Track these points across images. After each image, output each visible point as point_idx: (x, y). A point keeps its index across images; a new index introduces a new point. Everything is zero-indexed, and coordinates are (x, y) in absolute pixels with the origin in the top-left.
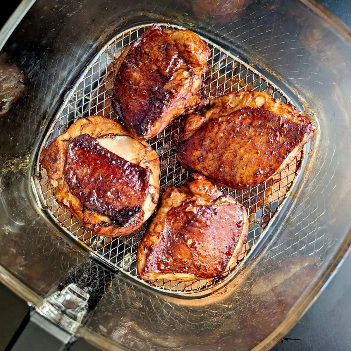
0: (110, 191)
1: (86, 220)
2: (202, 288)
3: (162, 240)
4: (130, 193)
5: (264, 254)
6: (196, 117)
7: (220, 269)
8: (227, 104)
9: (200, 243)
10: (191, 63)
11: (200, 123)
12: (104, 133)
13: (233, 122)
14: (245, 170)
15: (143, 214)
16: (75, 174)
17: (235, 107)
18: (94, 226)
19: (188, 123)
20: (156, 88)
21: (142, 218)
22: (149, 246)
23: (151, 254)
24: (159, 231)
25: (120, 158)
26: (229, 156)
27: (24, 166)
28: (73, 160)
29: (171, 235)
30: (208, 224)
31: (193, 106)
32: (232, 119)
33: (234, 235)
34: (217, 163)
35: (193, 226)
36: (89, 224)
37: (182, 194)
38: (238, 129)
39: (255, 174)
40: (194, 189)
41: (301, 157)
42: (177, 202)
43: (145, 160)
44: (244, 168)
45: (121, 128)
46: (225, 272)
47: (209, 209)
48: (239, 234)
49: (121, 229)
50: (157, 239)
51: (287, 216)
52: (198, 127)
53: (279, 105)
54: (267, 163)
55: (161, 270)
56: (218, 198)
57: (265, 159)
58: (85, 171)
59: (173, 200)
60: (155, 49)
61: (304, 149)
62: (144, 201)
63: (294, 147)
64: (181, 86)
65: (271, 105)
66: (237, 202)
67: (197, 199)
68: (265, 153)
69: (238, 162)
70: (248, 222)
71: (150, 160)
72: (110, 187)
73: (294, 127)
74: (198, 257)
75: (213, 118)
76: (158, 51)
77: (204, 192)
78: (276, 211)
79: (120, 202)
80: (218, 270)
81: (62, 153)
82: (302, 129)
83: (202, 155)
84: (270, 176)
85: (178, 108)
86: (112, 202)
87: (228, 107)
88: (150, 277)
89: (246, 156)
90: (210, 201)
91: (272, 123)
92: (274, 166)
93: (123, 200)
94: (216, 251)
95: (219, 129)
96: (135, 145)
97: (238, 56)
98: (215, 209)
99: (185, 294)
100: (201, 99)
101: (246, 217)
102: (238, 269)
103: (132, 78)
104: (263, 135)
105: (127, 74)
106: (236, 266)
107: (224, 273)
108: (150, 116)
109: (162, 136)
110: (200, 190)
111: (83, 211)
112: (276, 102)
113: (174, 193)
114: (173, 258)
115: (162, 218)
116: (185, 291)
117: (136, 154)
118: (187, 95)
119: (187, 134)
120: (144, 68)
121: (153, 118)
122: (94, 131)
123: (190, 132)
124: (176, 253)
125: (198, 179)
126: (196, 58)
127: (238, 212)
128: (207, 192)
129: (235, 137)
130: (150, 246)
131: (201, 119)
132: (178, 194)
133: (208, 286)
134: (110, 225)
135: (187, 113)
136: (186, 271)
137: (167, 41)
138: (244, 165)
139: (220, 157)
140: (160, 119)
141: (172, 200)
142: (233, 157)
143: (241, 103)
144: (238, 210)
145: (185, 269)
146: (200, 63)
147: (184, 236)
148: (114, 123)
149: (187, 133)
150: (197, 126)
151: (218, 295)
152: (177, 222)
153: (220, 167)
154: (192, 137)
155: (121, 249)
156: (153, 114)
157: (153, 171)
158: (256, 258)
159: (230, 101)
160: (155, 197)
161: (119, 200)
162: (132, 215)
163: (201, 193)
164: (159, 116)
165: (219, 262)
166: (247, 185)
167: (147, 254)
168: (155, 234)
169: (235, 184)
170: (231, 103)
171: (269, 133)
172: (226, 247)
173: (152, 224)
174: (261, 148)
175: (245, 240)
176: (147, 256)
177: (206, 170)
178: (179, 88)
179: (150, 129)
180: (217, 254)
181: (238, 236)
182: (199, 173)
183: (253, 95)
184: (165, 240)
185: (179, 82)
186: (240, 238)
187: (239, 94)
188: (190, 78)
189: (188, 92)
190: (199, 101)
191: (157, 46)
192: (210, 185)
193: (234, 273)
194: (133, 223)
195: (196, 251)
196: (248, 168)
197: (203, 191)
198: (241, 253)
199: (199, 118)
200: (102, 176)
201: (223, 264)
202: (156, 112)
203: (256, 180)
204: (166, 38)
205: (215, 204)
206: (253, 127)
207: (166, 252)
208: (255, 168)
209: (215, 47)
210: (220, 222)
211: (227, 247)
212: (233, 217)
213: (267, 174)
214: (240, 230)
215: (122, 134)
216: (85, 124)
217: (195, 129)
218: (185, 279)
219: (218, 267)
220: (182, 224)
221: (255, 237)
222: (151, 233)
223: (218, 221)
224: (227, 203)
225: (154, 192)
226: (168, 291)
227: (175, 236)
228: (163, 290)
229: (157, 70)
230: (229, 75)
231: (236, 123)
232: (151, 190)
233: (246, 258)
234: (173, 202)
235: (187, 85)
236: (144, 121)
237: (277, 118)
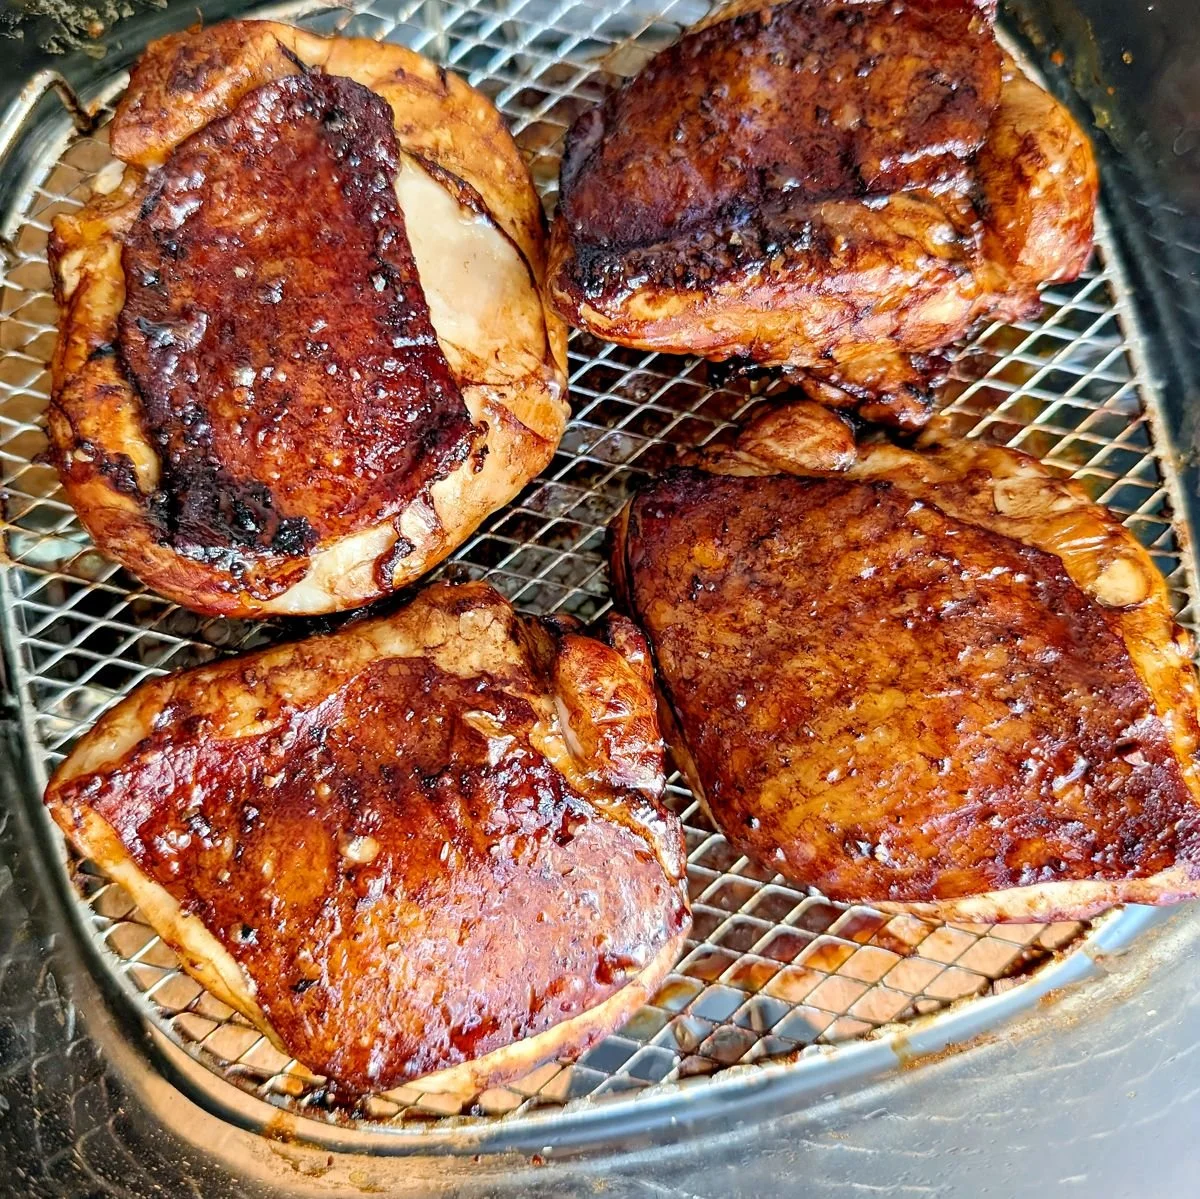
0: (258, 370)
1: (77, 396)
2: (243, 1075)
3: (264, 740)
4: (326, 450)
5: (595, 1176)
6: (832, 424)
7: (373, 1068)
8: (990, 482)
9: (398, 892)
10: (991, 225)
11: (825, 458)
12: (452, 163)
13: (956, 563)
14: (825, 785)
15: (298, 576)
16: (204, 194)
17: (1011, 520)
18: (78, 442)
19: (783, 421)
20: (790, 184)
21: (275, 589)
22: (195, 712)
23: (169, 749)
24: (287, 695)
25: (420, 292)
26: (818, 677)
27: (67, 25)
28: (246, 135)
29: (315, 755)
30: (494, 850)
31: (856, 382)
32: (962, 549)
33: (554, 990)
34: (746, 662)
35: (437, 800)
36: (69, 418)
37: (511, 645)
38: (949, 606)
39: (851, 836)
40: (574, 666)
41: (1063, 946)
42: (465, 653)
43: (502, 395)
44: (834, 775)
45: (527, 214)
46: (387, 1100)
47: (558, 798)
48: (574, 1007)
49: (155, 546)
50: (249, 719)
51: (811, 1114)
52: (802, 466)
53: (1176, 663)
54: (935, 835)
55: (149, 845)
56: (628, 791)
57: (942, 812)
58: (248, 217)
59: (459, 634)
60: (910, 64)
61: (1101, 926)
62: (346, 531)
63: (1094, 872)
64: (888, 257)
65: (1150, 636)
66: (680, 877)
67: (547, 719)
68: (965, 792)
69: (830, 728)
70: (650, 993)
71: (520, 418)
72: (277, 356)
73: (1162, 795)
74: (338, 939)
75: (890, 484)
76: (912, 81)
77: (597, 714)
78: (792, 1054)
79: (256, 450)
80: (365, 1063)
81: (237, 78)
82: (1189, 833)
83: (722, 581)
84: (899, 899)
85: (799, 325)
86: (229, 421)
87: (982, 497)
88: (84, 831)
89: (880, 734)
90: (590, 775)
91: (1095, 703)
92: (947, 872)
93: (276, 452)
94: (427, 983)
95: (881, 539)
96: (516, 312)
97: (1160, 385)
98: (582, 819)
99: (163, 1033)
100: (907, 386)
101: (662, 969)
102: (442, 1133)
103: (734, 83)
104: (1017, 716)
105: (731, 57)
106: (446, 1117)
107: (377, 1094)
108: (672, 254)
109: (639, 394)
110: (593, 694)
111: (95, 354)
112: (1176, 641)
113: (489, 615)
114: (237, 847)
115: (349, 661)
116: (173, 1020)
117: (493, 344)
118: (876, 312)
119: (736, 458)
120: (809, 89)
121: (679, 271)
122: (426, 128)
123: (756, 461)
124: (267, 839)
125: (622, 652)
126: (1028, 222)
127: (652, 918)
128: (612, 724)
129: (910, 625)
130: (200, 718)
131: (843, 448)
132: (498, 631)
133: (273, 1091)
134: (137, 495)
135: (810, 385)
136: (237, 946)
137: (974, 79)
138: (843, 761)
139: (781, 646)
140: (697, 297)
141: (452, 631)
142: (830, 692)
143: (1043, 527)
144: (660, 909)
145: (245, 934)
146: (1022, 256)
147: (361, 805)
148: (519, 178)
149: (743, 455)
150: (804, 459)
151: (278, 1162)
152: (392, 729)
153: (747, 684)
154: (750, 484)
155: (104, 641)
156: (693, 257)
157: (489, 460)
158: (549, 1158)
159: (1008, 483)
160: (404, 561)
161: (261, 436)
162: (251, 543)
163: (586, 705)
164: (709, 280)
165: (398, 1037)
166: (780, 854)
167: (155, 734)
168: (262, 690)
169: (736, 805)
170: (1007, 492)
171: (1048, 732)
172: (481, 1008)
173: (293, 645)
174: (966, 756)
175: (572, 1051)
176: (152, 741)
177: (684, 651)
178: (873, 259)
179: (630, 298)
180: (422, 998)
181: (566, 1008)
182: (650, 638)
183: (1114, 536)
184: (280, 752)
185: (890, 238)
186: (563, 1025)
187: (1064, 490)
188: (943, 264)
189: (888, 307)
190: (892, 386)
191: (925, 64)
192: (646, 712)
193: (415, 1134)
194: (223, 567)
195: (354, 908)
196: (844, 787)
197: (602, 709)
198: (515, 1085)
199: (839, 439)
200: (286, 291)
201: (405, 1059)
202: (710, 257)
203: (831, 867)
204: (980, 64)
205: (598, 802)
206: (1011, 655)
207: (236, 800)
208: (872, 813)
209: (1111, 278)
210: (550, 886)
211: (485, 1010)
212: (615, 915)
213: (892, 879)
214: (593, 995)
215: (511, 232)
216: (418, 81)
217: (783, 465)
218: (207, 974)
219: (375, 1052)
220: (399, 753)
221: (622, 1074)
222: (249, 674)
223: (549, 876)
224: (644, 843)
225: (417, 541)
226: (110, 962)
227: (327, 771)
228: (98, 942)
229: (849, 133)
230: (1069, 417)
231: (965, 577)
232: (414, 522)
233: (513, 1123)
234: (450, 644)
235: (911, 280)
236: (634, 252)
237: (1129, 701)
